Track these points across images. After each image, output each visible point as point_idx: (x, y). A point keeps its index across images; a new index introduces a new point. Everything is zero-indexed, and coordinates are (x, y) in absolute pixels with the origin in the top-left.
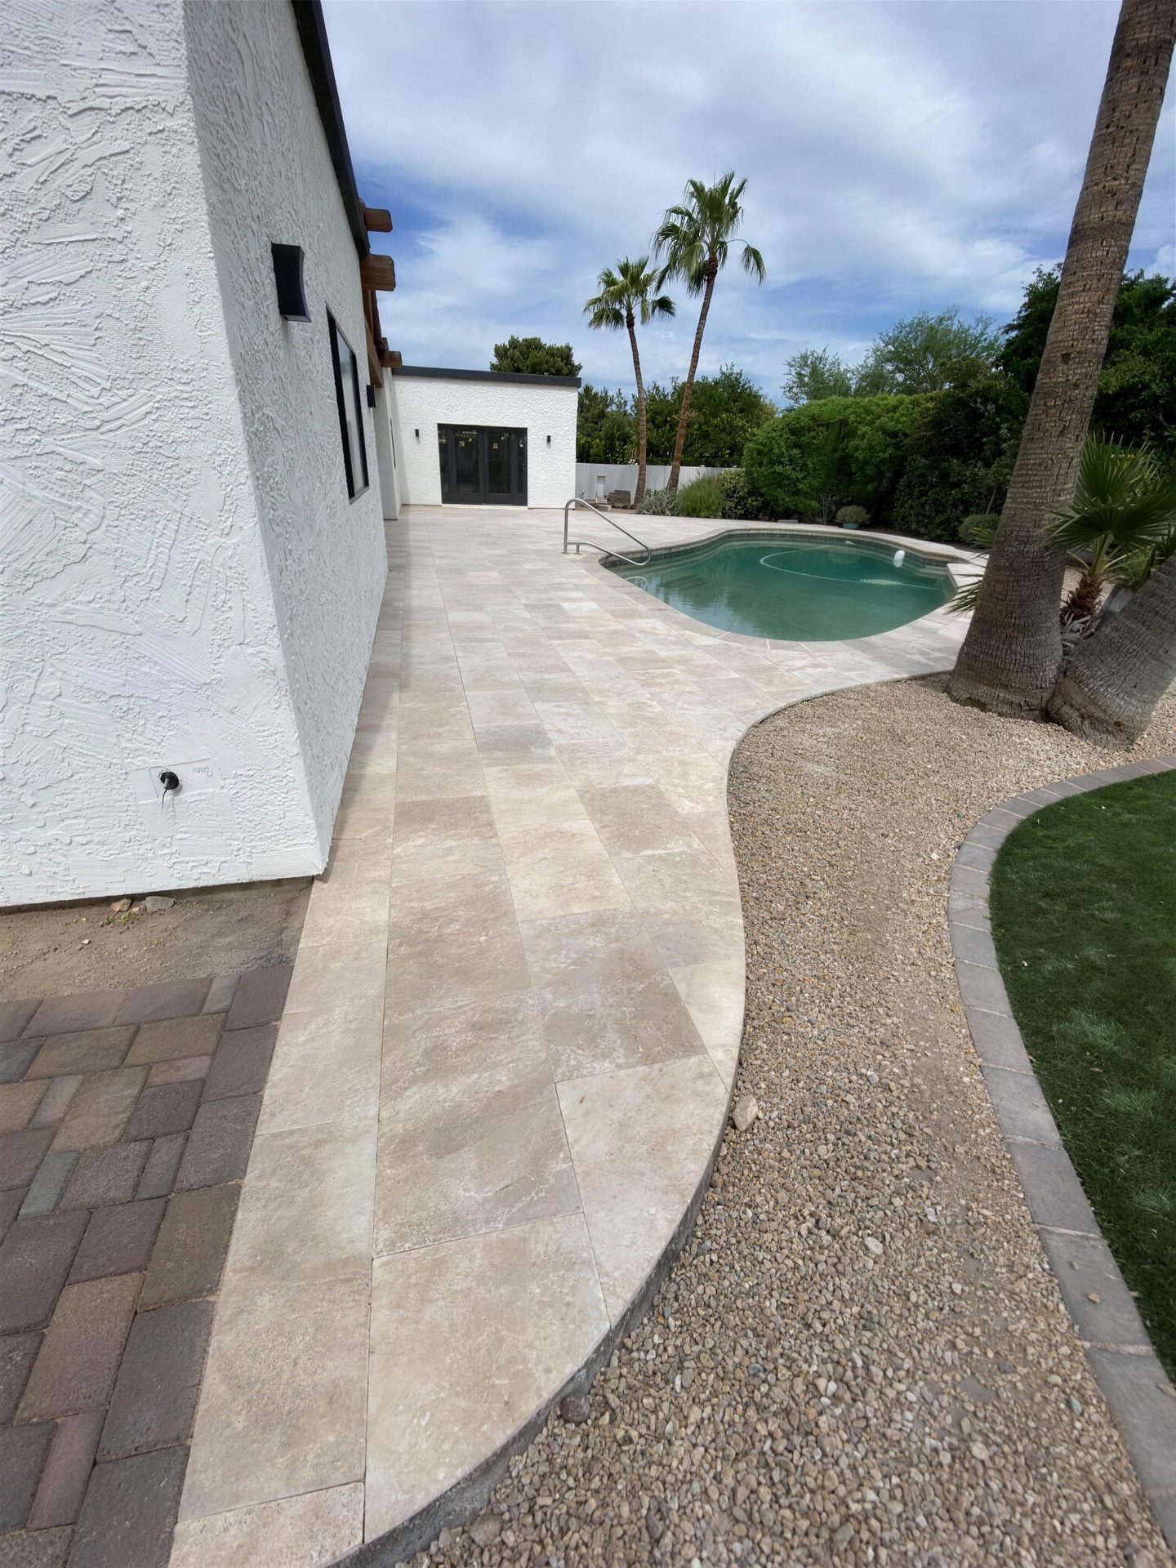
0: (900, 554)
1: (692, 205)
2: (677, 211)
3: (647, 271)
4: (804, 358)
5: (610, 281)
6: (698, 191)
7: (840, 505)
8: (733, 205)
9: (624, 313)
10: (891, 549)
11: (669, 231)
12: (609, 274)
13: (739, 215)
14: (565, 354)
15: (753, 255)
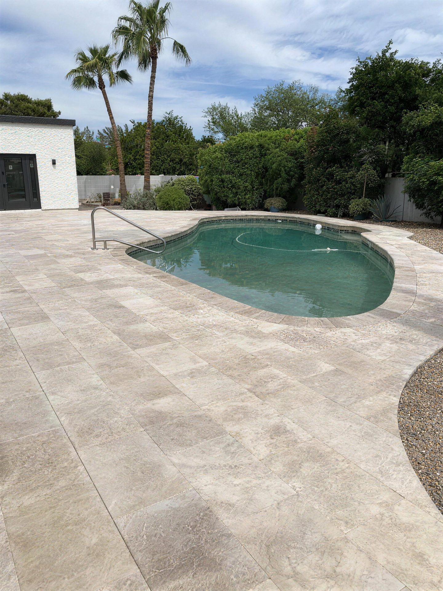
0: (319, 226)
1: (135, 16)
2: (126, 19)
3: (110, 53)
4: (214, 109)
5: (84, 59)
6: (139, 8)
7: (265, 197)
8: (162, 17)
9: (96, 79)
10: (313, 224)
11: (122, 31)
12: (82, 54)
13: (166, 23)
14: (48, 105)
15: (179, 48)
